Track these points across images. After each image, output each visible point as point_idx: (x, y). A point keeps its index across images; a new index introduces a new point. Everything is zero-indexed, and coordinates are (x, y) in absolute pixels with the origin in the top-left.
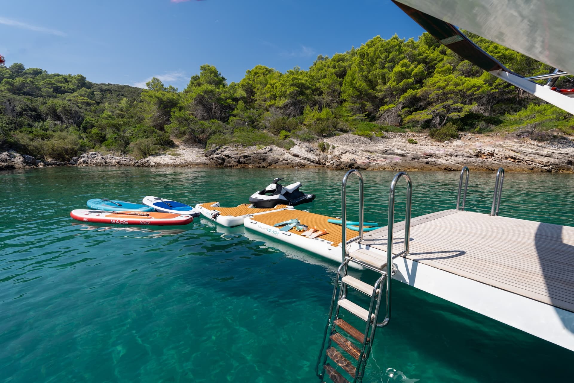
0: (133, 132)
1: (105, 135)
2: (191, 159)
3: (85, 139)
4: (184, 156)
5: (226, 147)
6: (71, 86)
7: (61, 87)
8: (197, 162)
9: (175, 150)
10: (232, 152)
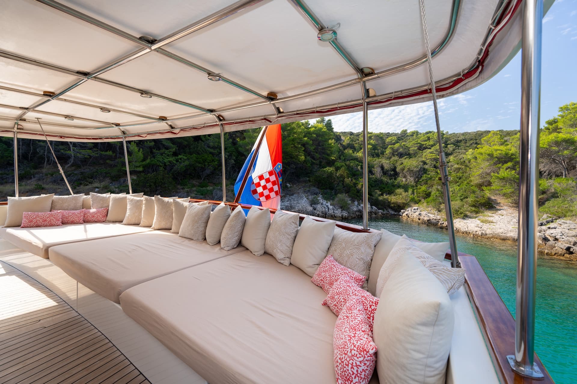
0: (454, 190)
1: (430, 193)
2: (501, 231)
3: (415, 194)
4: (495, 224)
5: (563, 222)
6: (431, 143)
7: (423, 145)
8: (508, 235)
9: (490, 215)
10: (567, 231)
